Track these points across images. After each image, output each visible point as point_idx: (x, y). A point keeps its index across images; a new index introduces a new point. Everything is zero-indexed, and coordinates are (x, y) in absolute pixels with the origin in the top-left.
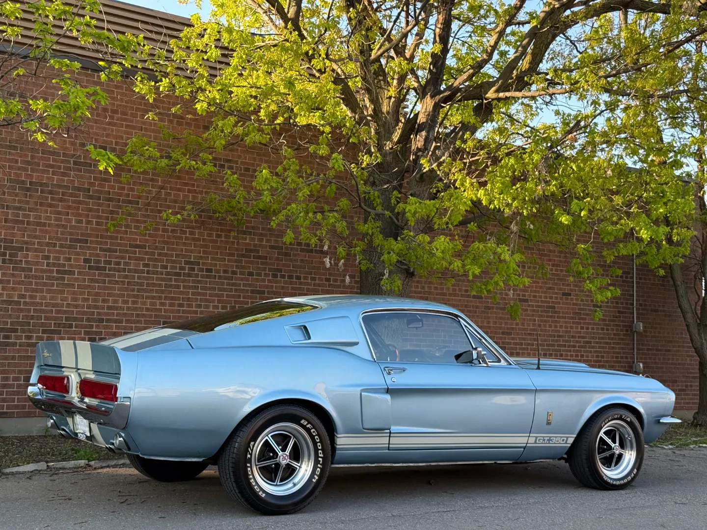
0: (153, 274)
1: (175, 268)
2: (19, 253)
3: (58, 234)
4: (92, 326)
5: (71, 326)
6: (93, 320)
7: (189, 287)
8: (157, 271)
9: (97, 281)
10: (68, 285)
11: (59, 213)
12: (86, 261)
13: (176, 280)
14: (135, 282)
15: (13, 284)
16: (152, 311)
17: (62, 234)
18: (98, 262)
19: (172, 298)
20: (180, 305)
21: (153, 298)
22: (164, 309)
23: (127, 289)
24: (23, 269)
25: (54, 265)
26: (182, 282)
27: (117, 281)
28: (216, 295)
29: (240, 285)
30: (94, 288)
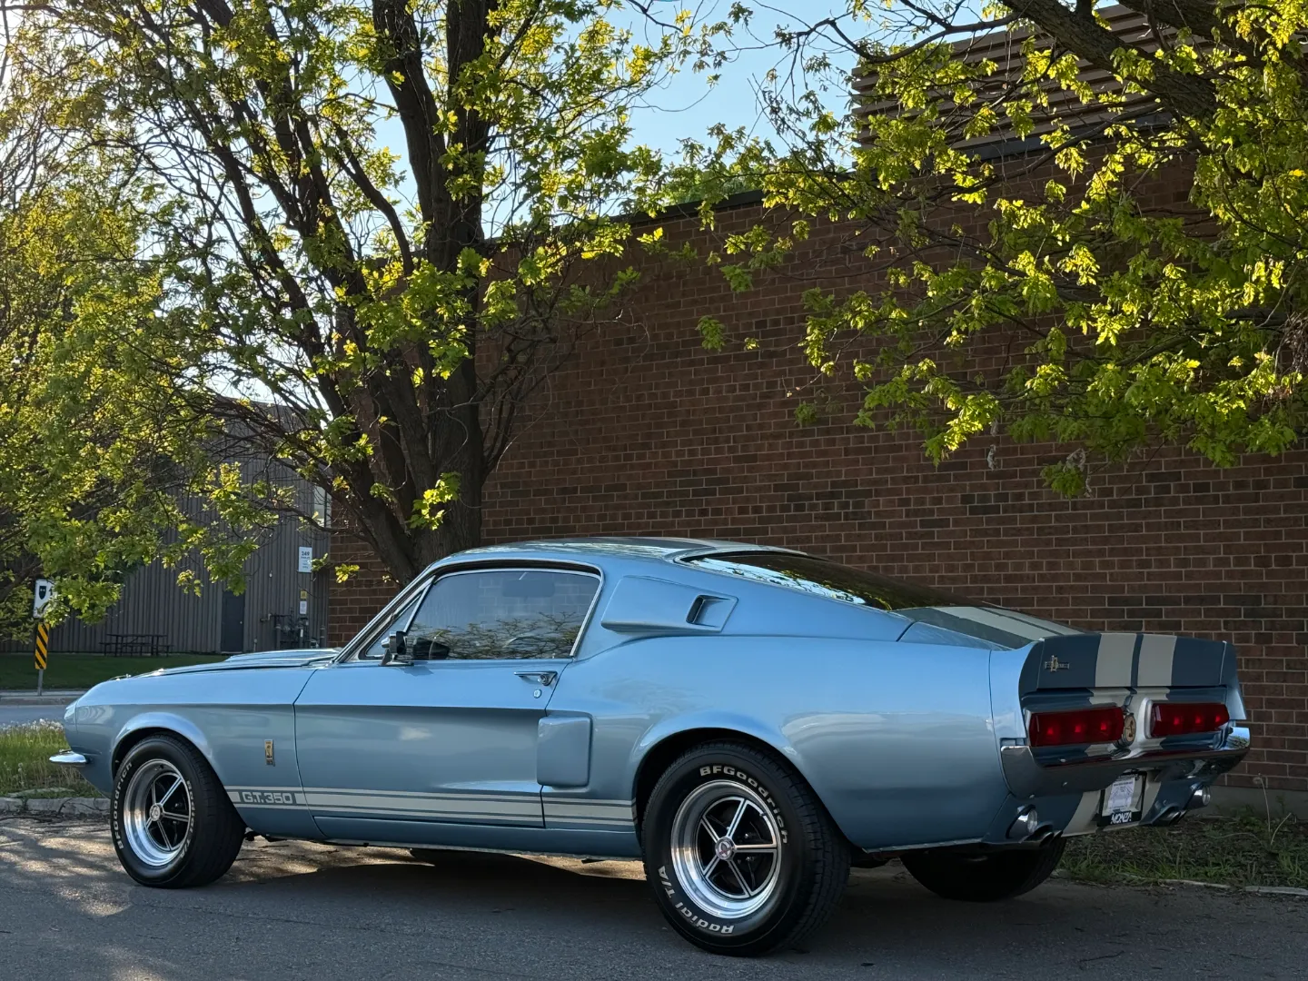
0: (1085, 508)
1: (1128, 491)
2: (866, 500)
3: (919, 461)
7: (1160, 526)
8: (1093, 502)
9: (985, 533)
10: (938, 545)
12: (966, 499)
13: (1130, 516)
14: (1050, 527)
15: (860, 551)
16: (1086, 580)
18: (984, 498)
19: (1125, 552)
20: (1142, 564)
21: (1089, 553)
22: (1111, 574)
23: (1037, 543)
24: (874, 526)
25: (916, 513)
26: (1145, 518)
27: (1019, 530)
28: (1220, 537)
29: (1277, 509)
30: (981, 545)
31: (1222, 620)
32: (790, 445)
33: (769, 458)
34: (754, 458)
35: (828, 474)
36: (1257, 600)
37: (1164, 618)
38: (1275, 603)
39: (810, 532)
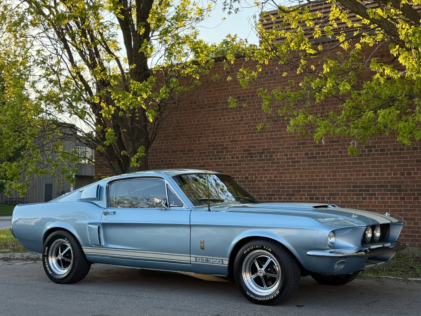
0: (345, 157)
2: (273, 154)
3: (291, 142)
4: (311, 191)
5: (300, 191)
6: (311, 187)
7: (369, 163)
9: (312, 165)
10: (297, 169)
12: (306, 154)
13: (360, 159)
14: (334, 163)
15: (271, 171)
16: (345, 180)
17: (293, 141)
18: (312, 154)
19: (358, 171)
20: (363, 175)
21: (346, 171)
22: (353, 178)
23: (329, 168)
24: (276, 163)
25: (290, 159)
26: (364, 160)
27: (324, 164)
28: (389, 166)
29: (407, 157)
30: (311, 169)
31: (389, 193)
32: (248, 137)
33: (241, 141)
34: (236, 141)
35: (261, 146)
36: (400, 186)
37: (370, 192)
38: (406, 187)
39: (255, 165)
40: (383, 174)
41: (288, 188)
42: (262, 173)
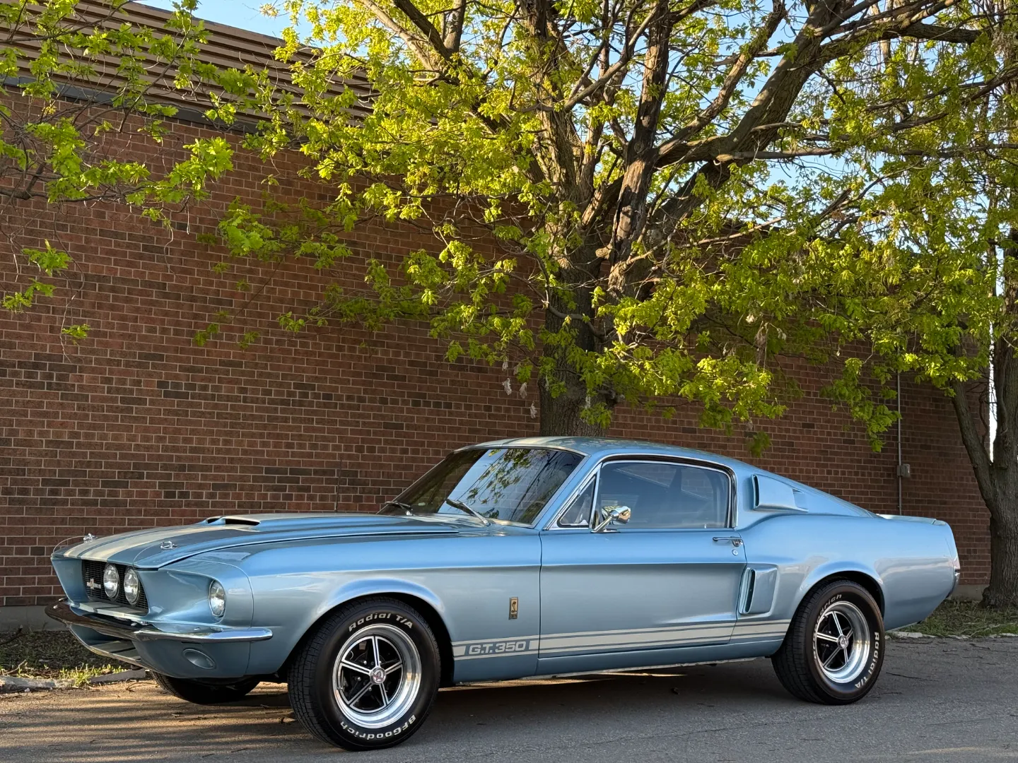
0: (252, 402)
1: (281, 393)
2: (71, 375)
3: (122, 348)
4: (169, 476)
5: (141, 476)
6: (172, 467)
7: (301, 420)
8: (258, 398)
9: (176, 413)
10: (136, 419)
11: (123, 318)
12: (161, 384)
13: (283, 411)
14: (227, 414)
15: (62, 418)
16: (250, 454)
17: (128, 347)
18: (177, 386)
19: (278, 436)
20: (289, 446)
21: (253, 435)
22: (267, 451)
23: (217, 424)
24: (76, 397)
25: (118, 391)
26: (292, 414)
27: (203, 413)
28: (337, 431)
29: (369, 417)
30: (171, 422)
31: (335, 486)
36: (356, 474)
37: (300, 484)
38: (366, 476)
39: (10, 396)
40: (325, 447)
41: (108, 465)
42: (31, 421)
